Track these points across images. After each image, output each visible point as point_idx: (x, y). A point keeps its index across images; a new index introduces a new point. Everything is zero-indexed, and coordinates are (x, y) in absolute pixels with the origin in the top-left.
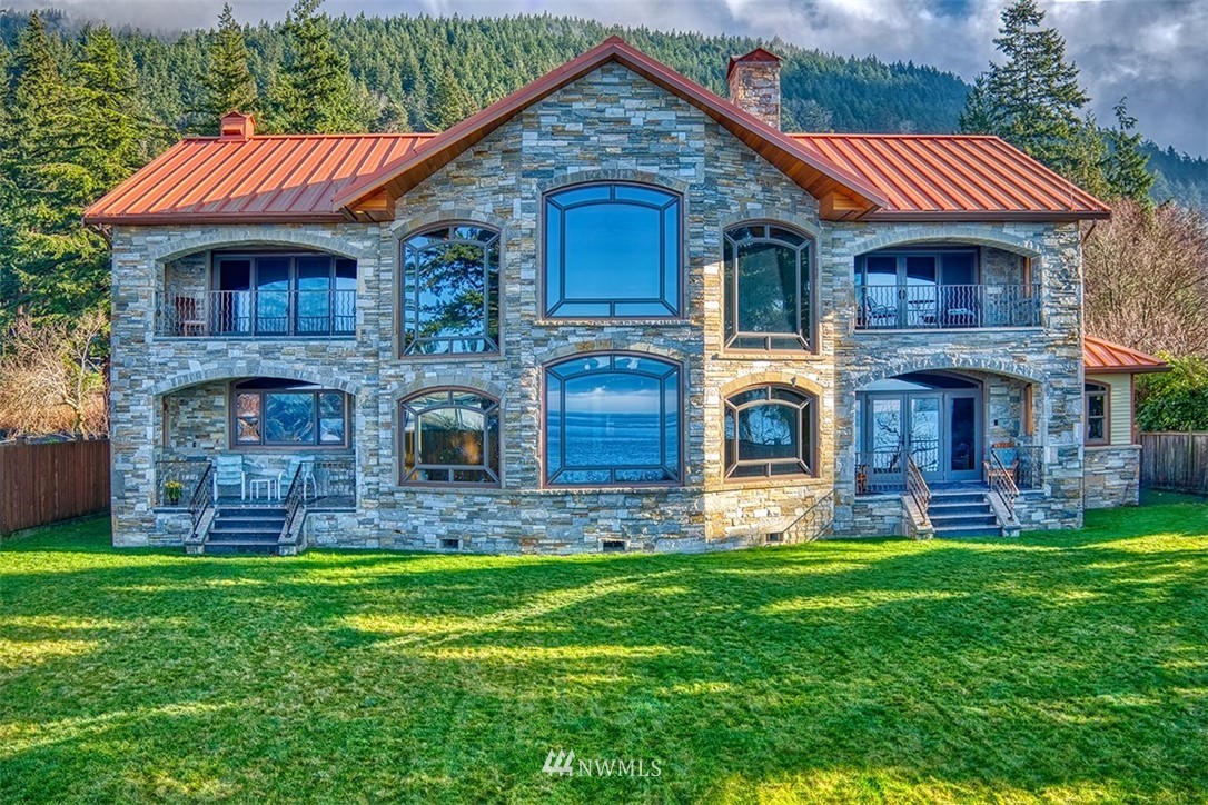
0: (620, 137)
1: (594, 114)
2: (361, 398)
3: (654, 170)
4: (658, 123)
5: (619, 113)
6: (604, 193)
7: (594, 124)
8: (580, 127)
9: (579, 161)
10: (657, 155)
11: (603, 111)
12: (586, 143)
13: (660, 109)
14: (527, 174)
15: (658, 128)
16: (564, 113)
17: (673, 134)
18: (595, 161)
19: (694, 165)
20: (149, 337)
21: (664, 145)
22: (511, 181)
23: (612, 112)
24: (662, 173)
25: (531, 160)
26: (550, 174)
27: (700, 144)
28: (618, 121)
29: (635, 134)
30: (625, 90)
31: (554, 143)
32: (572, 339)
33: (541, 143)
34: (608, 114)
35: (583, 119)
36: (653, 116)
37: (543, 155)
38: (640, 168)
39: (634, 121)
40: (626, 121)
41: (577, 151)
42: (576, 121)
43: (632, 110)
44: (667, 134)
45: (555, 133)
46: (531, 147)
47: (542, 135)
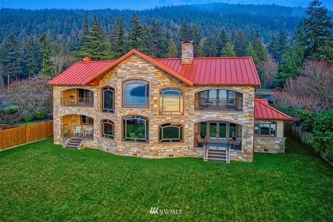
0: (137, 70)
1: (132, 65)
2: (94, 119)
3: (144, 77)
4: (144, 67)
5: (137, 65)
6: (134, 81)
7: (132, 67)
8: (129, 68)
9: (129, 75)
10: (144, 74)
11: (133, 64)
12: (130, 71)
13: (145, 63)
14: (119, 78)
15: (145, 68)
16: (126, 65)
17: (148, 69)
18: (132, 75)
19: (152, 76)
20: (59, 106)
21: (146, 72)
22: (116, 79)
23: (135, 64)
24: (145, 77)
25: (120, 75)
26: (123, 78)
27: (153, 71)
28: (136, 66)
29: (140, 69)
30: (138, 60)
31: (124, 71)
32: (127, 112)
33: (121, 71)
34: (134, 65)
35: (130, 66)
36: (143, 65)
37: (122, 74)
38: (141, 76)
39: (139, 66)
40: (138, 66)
41: (128, 73)
42: (128, 67)
43: (139, 64)
44: (146, 69)
45: (124, 69)
46: (120, 72)
47: (122, 70)
